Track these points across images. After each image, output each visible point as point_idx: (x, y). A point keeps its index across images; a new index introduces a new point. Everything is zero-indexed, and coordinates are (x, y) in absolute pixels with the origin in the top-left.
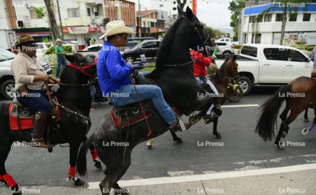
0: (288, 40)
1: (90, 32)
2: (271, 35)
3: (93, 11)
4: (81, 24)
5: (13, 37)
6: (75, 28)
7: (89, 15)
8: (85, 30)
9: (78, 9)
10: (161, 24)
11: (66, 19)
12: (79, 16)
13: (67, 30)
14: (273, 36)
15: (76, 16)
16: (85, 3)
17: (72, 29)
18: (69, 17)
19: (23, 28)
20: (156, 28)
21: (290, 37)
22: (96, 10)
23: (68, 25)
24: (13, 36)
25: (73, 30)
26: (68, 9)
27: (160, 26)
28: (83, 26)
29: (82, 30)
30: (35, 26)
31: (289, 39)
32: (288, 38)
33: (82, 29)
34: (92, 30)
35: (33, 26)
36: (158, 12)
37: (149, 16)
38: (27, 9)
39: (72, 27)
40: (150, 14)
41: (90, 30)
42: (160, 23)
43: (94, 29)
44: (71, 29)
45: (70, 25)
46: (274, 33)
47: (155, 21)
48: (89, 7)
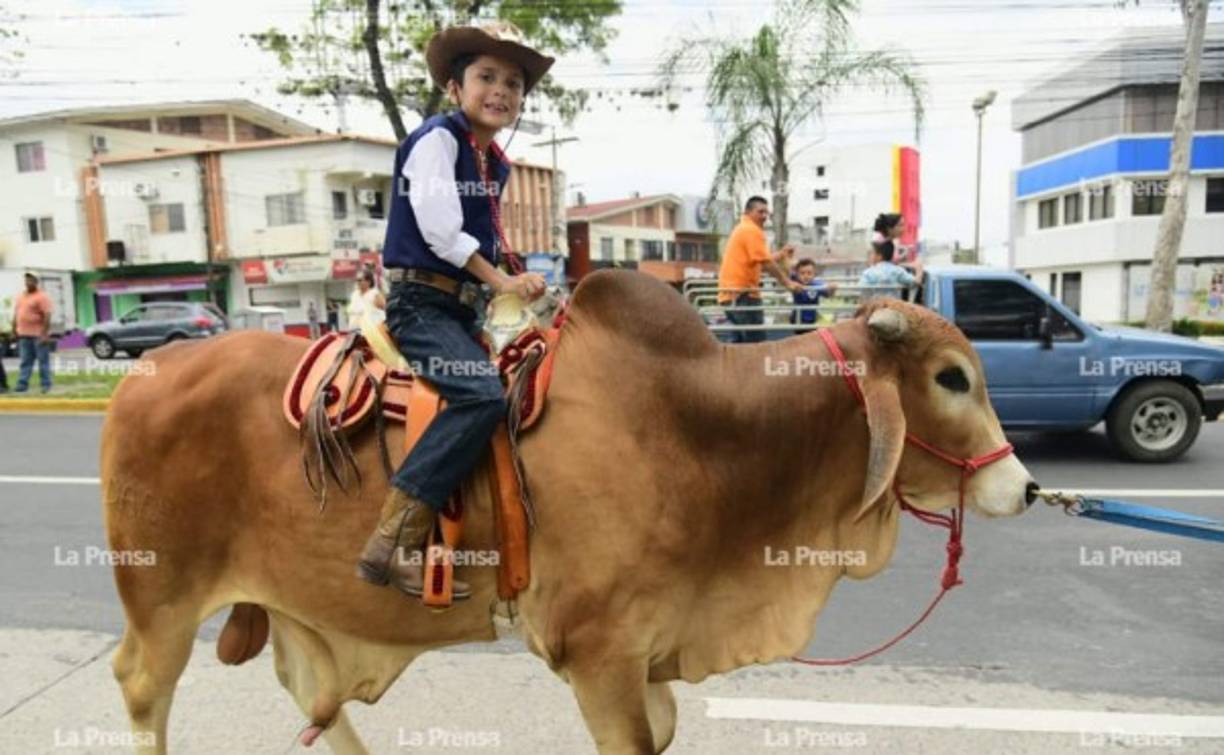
0: (1209, 296)
1: (336, 274)
2: (1116, 273)
3: (356, 200)
4: (307, 249)
5: (57, 291)
6: (290, 261)
7: (341, 214)
8: (322, 269)
9: (301, 194)
10: (700, 249)
11: (260, 231)
12: (303, 221)
13: (262, 268)
14: (1127, 281)
15: (292, 221)
16: (325, 173)
17: (280, 267)
18: (270, 223)
19: (125, 263)
20: (672, 263)
21: (1214, 282)
22: (369, 200)
23: (266, 253)
24: (61, 287)
25: (282, 267)
26: (268, 199)
27: (694, 257)
28: (315, 254)
29: (309, 270)
30: (164, 256)
31: (1214, 289)
32: (1208, 287)
33: (309, 263)
34: (344, 267)
35: (155, 259)
36: (678, 202)
37: (634, 218)
38: (141, 202)
39: (278, 259)
40: (638, 210)
41: (338, 268)
42: (696, 246)
43: (353, 263)
44: (277, 264)
45: (273, 253)
46: (1127, 265)
47: (664, 236)
48: (339, 189)
